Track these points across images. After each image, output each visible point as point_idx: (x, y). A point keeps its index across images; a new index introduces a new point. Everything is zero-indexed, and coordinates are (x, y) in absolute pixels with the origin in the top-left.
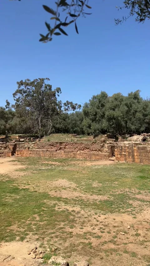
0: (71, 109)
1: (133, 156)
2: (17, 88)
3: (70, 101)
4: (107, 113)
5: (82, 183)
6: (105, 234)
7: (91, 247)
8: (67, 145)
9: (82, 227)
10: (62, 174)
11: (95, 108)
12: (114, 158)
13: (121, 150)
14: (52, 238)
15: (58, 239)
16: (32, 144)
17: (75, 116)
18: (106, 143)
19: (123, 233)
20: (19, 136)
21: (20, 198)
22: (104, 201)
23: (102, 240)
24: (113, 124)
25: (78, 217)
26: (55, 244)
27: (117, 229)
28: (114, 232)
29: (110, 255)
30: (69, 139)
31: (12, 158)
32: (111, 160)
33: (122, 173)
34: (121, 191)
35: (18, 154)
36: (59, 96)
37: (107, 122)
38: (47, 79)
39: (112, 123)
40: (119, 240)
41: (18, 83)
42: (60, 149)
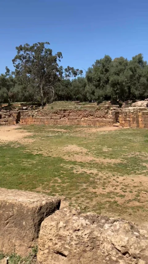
0: (72, 75)
1: (138, 122)
2: (17, 54)
3: (71, 67)
4: (111, 79)
5: (92, 149)
6: (128, 193)
7: (118, 205)
8: (71, 113)
9: (104, 188)
10: (70, 140)
11: (99, 73)
12: (118, 124)
13: (126, 116)
14: (78, 198)
15: (85, 198)
16: (36, 112)
17: (78, 83)
18: (109, 109)
19: (145, 192)
20: (21, 104)
21: (36, 163)
22: (118, 164)
23: (126, 199)
24: (117, 90)
25: (97, 179)
26: (83, 203)
27: (137, 188)
28: (136, 191)
29: (137, 212)
30: (72, 106)
31: (17, 126)
32: (115, 126)
33: (129, 138)
34: (132, 155)
35: (22, 122)
36: (60, 61)
37: (112, 88)
38: (46, 43)
39: (116, 88)
40: (142, 198)
41: (17, 48)
42: (64, 116)
